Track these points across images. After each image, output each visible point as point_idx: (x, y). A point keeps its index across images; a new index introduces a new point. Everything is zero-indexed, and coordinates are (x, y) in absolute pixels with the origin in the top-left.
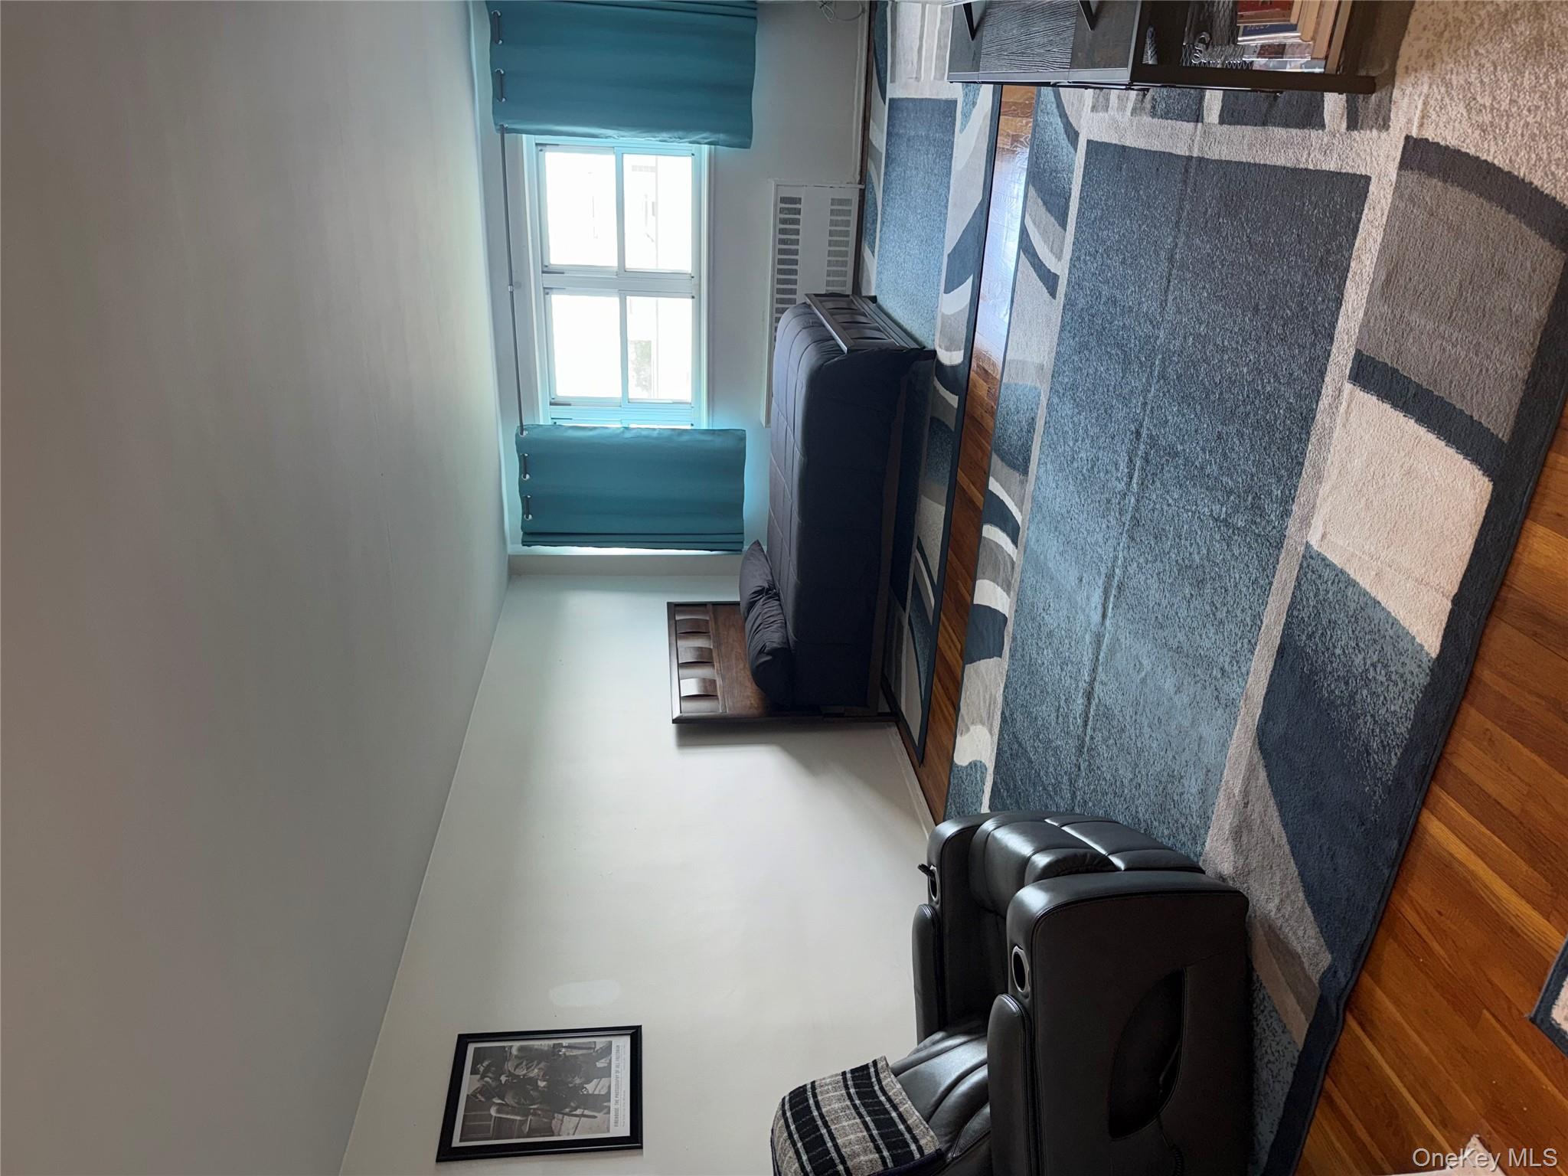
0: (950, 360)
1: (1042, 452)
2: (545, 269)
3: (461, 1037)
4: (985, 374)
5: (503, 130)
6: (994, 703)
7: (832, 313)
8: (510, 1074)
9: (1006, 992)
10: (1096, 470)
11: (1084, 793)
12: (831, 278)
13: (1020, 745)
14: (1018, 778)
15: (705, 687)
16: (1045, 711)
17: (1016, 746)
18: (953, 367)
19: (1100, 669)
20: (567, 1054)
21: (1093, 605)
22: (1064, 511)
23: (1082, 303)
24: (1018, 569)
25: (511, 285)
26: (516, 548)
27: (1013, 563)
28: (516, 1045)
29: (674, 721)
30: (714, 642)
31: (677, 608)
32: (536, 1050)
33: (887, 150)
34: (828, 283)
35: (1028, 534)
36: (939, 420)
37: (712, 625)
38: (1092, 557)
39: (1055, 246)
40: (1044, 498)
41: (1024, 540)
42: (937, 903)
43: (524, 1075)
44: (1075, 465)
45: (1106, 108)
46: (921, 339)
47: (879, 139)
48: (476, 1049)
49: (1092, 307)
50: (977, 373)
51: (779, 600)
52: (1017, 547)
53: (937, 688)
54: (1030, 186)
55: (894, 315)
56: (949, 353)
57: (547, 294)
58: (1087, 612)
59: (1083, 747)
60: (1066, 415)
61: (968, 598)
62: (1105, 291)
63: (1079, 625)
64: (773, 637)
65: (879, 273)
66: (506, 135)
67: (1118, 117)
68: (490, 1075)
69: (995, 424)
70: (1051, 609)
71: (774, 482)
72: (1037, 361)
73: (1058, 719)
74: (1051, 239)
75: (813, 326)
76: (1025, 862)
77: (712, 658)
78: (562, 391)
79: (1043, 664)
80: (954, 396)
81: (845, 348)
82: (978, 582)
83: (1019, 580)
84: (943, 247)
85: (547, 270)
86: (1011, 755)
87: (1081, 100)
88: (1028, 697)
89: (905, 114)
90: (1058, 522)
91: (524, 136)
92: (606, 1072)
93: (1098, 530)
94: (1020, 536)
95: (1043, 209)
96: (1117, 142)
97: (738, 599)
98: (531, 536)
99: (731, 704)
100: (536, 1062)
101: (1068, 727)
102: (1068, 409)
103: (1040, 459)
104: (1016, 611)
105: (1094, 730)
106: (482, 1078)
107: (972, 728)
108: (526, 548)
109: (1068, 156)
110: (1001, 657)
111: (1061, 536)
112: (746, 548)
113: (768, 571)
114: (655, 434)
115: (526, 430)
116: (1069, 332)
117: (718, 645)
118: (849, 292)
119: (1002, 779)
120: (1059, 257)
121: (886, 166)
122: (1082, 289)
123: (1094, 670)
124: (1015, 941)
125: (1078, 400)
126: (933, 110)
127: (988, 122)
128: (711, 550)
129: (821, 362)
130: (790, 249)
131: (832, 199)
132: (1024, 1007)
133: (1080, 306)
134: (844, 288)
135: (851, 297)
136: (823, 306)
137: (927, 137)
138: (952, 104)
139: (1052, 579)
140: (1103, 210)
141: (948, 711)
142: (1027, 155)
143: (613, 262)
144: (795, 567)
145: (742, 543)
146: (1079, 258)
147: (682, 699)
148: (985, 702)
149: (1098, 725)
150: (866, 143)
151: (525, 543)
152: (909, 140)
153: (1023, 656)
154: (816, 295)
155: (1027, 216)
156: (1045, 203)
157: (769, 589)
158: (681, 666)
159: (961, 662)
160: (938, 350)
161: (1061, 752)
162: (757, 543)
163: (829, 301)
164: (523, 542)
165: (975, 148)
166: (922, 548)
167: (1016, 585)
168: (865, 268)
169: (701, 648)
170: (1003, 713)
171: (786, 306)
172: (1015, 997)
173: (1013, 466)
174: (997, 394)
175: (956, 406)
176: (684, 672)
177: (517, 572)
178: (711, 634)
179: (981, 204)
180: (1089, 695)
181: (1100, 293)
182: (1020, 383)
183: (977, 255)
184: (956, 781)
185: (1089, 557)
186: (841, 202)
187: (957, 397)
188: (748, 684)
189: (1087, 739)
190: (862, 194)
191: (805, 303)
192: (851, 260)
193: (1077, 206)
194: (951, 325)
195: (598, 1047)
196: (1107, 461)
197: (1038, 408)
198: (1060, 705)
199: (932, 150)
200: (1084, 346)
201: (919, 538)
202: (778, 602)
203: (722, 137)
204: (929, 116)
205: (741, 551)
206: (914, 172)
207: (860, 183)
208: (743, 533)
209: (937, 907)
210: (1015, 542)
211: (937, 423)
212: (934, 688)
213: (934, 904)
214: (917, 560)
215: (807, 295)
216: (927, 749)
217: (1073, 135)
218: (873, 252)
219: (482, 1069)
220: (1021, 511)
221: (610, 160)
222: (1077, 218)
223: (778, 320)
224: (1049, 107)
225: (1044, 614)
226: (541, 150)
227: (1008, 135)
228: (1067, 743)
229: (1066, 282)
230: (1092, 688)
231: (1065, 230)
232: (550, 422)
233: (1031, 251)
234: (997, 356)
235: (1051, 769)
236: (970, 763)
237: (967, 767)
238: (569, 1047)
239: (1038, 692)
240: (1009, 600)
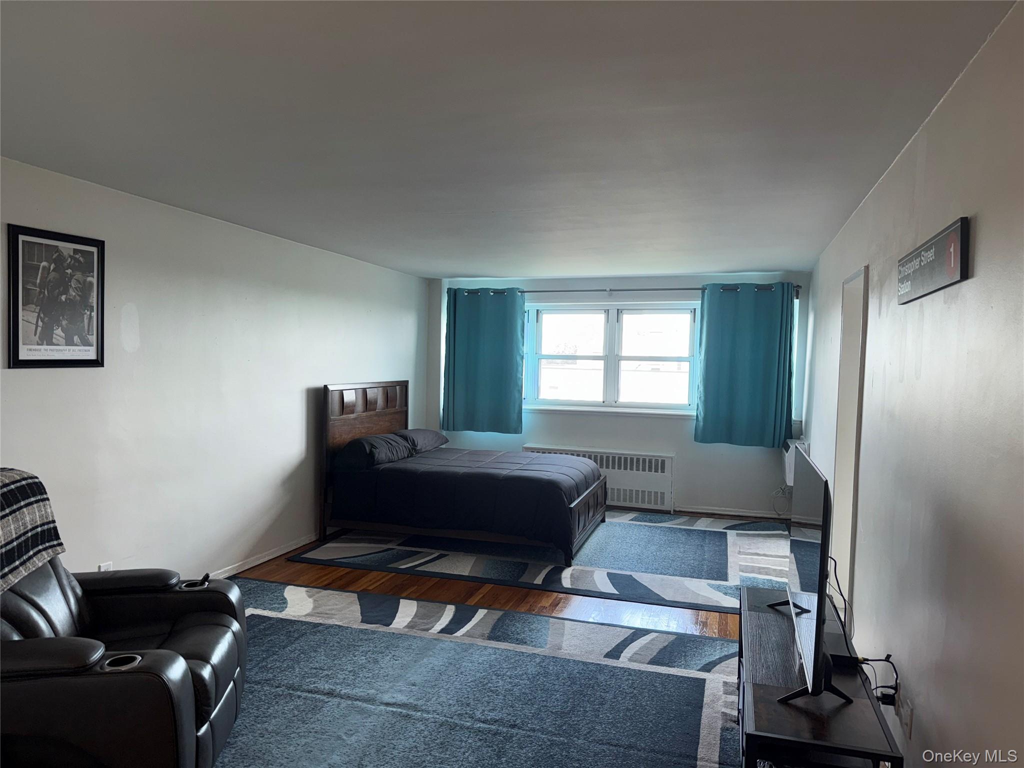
0: (565, 578)
1: (503, 650)
2: (620, 311)
3: (103, 242)
4: (555, 605)
5: (703, 289)
6: (328, 618)
7: (594, 494)
8: (72, 276)
9: (107, 649)
10: (490, 694)
11: (259, 692)
12: (616, 491)
13: (297, 639)
14: (272, 638)
15: (349, 407)
16: (321, 659)
17: (296, 635)
18: (560, 580)
19: (350, 702)
20: (85, 316)
21: (395, 695)
22: (463, 669)
23: (601, 678)
24: (423, 634)
25: (610, 290)
26: (446, 284)
27: (428, 630)
28: (94, 280)
29: (326, 386)
30: (380, 412)
31: (404, 387)
32: (90, 294)
33: (695, 530)
34: (613, 489)
35: (447, 641)
36: (525, 570)
37: (393, 410)
38: (429, 693)
39: (638, 656)
40: (472, 654)
41: (443, 639)
42: (180, 588)
43: (71, 285)
44: (494, 677)
45: (726, 693)
46: (578, 555)
47: (702, 525)
48: (93, 252)
49: (599, 686)
50: (556, 597)
51: (408, 457)
52: (439, 633)
53: (342, 571)
54: (676, 636)
55: (594, 535)
56: (569, 576)
57: (605, 312)
58: (391, 690)
59: (293, 690)
60: (528, 669)
61: (404, 595)
62: (609, 696)
63: (382, 684)
64: (382, 453)
65: (619, 524)
66: (700, 291)
67: (720, 703)
68: (73, 262)
69: (523, 613)
70: (394, 661)
71: (487, 453)
72: (564, 645)
73: (315, 669)
74: (642, 653)
75: (586, 482)
76: (206, 660)
77: (370, 410)
78: (546, 318)
79: (355, 656)
80: (541, 582)
81: (572, 505)
82: (415, 602)
83: (416, 635)
84: (636, 571)
85: (619, 312)
86: (290, 632)
87: (730, 673)
88: (331, 645)
89: (717, 544)
90: (455, 665)
91: (700, 302)
92: (69, 342)
93: (448, 697)
94: (446, 635)
95: (661, 647)
96: (705, 702)
97: (410, 427)
98: (454, 294)
99: (336, 424)
100: (80, 293)
101: (308, 677)
102: (532, 669)
103: (498, 649)
104: (394, 633)
105: (305, 699)
106: (70, 256)
107: (311, 600)
108: (446, 290)
109: (695, 664)
110: (361, 622)
111: (445, 668)
112: (444, 433)
113: (428, 448)
114: (519, 375)
115: (521, 295)
116: (583, 669)
117: (377, 415)
118: (607, 503)
119: (273, 624)
120: (631, 660)
121: (685, 530)
122: (610, 678)
123: (348, 697)
124: (146, 657)
125: (538, 677)
126: (721, 564)
127: (715, 604)
128: (443, 410)
129: (563, 489)
130: (633, 465)
131: (664, 493)
132: (94, 666)
133: (599, 677)
134: (609, 500)
135: (604, 506)
136: (599, 488)
137: (704, 559)
138: (724, 577)
139: (415, 662)
140: (662, 692)
141: (325, 580)
142: (695, 633)
143: (625, 353)
144: (430, 470)
145: (448, 430)
146: (630, 675)
147: (341, 393)
148: (329, 610)
149: (308, 701)
150: (699, 515)
151: (449, 290)
152: (702, 546)
153: (361, 640)
154: (605, 483)
155: (657, 634)
156: (665, 647)
157: (415, 450)
158: (364, 391)
159: (358, 590)
160: (572, 568)
161: (290, 672)
162: (447, 441)
163: (602, 492)
164: (450, 288)
165: (699, 595)
166: (441, 558)
167: (413, 633)
168: (623, 514)
169: (377, 404)
170: (321, 624)
171: (599, 464)
172: (103, 657)
173: (494, 628)
174: (542, 614)
175: (535, 582)
176: (360, 392)
177: (431, 284)
178: (386, 410)
179: (664, 599)
180: (330, 694)
181: (607, 692)
182: (549, 632)
183: (632, 596)
184: (273, 587)
185: (430, 690)
186: (663, 498)
187: (541, 583)
188: (350, 436)
189: (299, 693)
190: (667, 513)
191: (601, 476)
192: (628, 504)
193: (663, 672)
194: (588, 577)
195: (89, 337)
196: (496, 702)
197: (532, 646)
198: (324, 670)
199: (696, 563)
200: (572, 680)
201: (448, 555)
202: (406, 456)
203: (701, 424)
204: (717, 561)
205: (443, 429)
206: (682, 550)
207: (674, 511)
208: (454, 430)
209: (177, 588)
210: (442, 631)
211: (523, 568)
212: (342, 569)
213: (180, 585)
214: (432, 554)
215: (605, 477)
216: (298, 564)
217: (708, 668)
218: (632, 520)
219: (77, 256)
220: (463, 635)
221: (685, 353)
222: (656, 673)
223: (590, 458)
224: (726, 649)
225: (390, 656)
226: (691, 312)
227: (707, 619)
228: (297, 676)
229: (615, 665)
230: (336, 696)
231: (648, 664)
232: (526, 309)
233: (634, 638)
234: (566, 614)
235: (278, 664)
236: (285, 599)
237: (283, 596)
238: (90, 317)
239: (335, 653)
240: (402, 627)
